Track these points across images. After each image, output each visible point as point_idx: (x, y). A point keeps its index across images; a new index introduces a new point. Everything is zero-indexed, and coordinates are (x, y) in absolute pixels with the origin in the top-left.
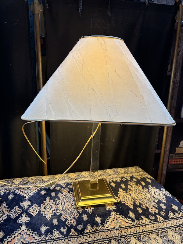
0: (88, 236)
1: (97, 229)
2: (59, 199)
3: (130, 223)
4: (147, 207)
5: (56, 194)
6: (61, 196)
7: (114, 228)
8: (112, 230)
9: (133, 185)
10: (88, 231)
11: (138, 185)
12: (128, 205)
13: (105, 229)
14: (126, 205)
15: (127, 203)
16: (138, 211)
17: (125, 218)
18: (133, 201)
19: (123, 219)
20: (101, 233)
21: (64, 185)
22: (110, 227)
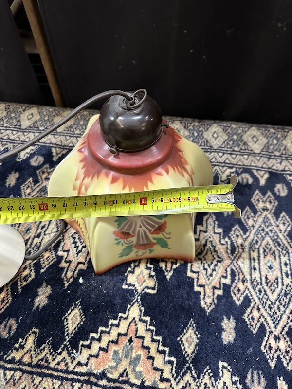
0: (9, 374)
1: (50, 358)
3: (166, 375)
4: (262, 325)
5: (20, 181)
7: (103, 376)
8: (88, 382)
9: (264, 210)
10: (17, 356)
11: (283, 214)
12: (202, 293)
13: (70, 369)
14: (196, 289)
15: (203, 280)
16: (221, 330)
17: (161, 348)
18: (228, 281)
19: (150, 350)
20: (52, 381)
21: (57, 154)
22: (91, 366)
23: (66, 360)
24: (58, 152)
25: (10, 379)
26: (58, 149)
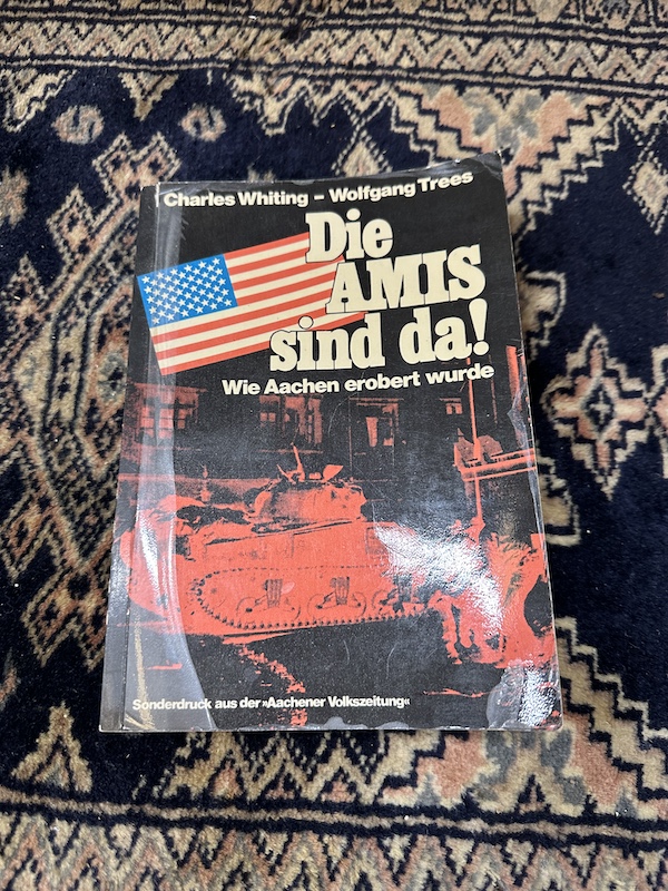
0: (181, 837)
1: (298, 776)
2: (47, 280)
6: (77, 235)
7: (468, 808)
8: (432, 831)
10: (195, 780)
13: (368, 795)
17: (624, 704)
19: (595, 715)
20: (320, 839)
21: (146, 94)
22: (428, 786)
23: (347, 776)
24: (148, 87)
25: (188, 854)
26: (141, 75)
